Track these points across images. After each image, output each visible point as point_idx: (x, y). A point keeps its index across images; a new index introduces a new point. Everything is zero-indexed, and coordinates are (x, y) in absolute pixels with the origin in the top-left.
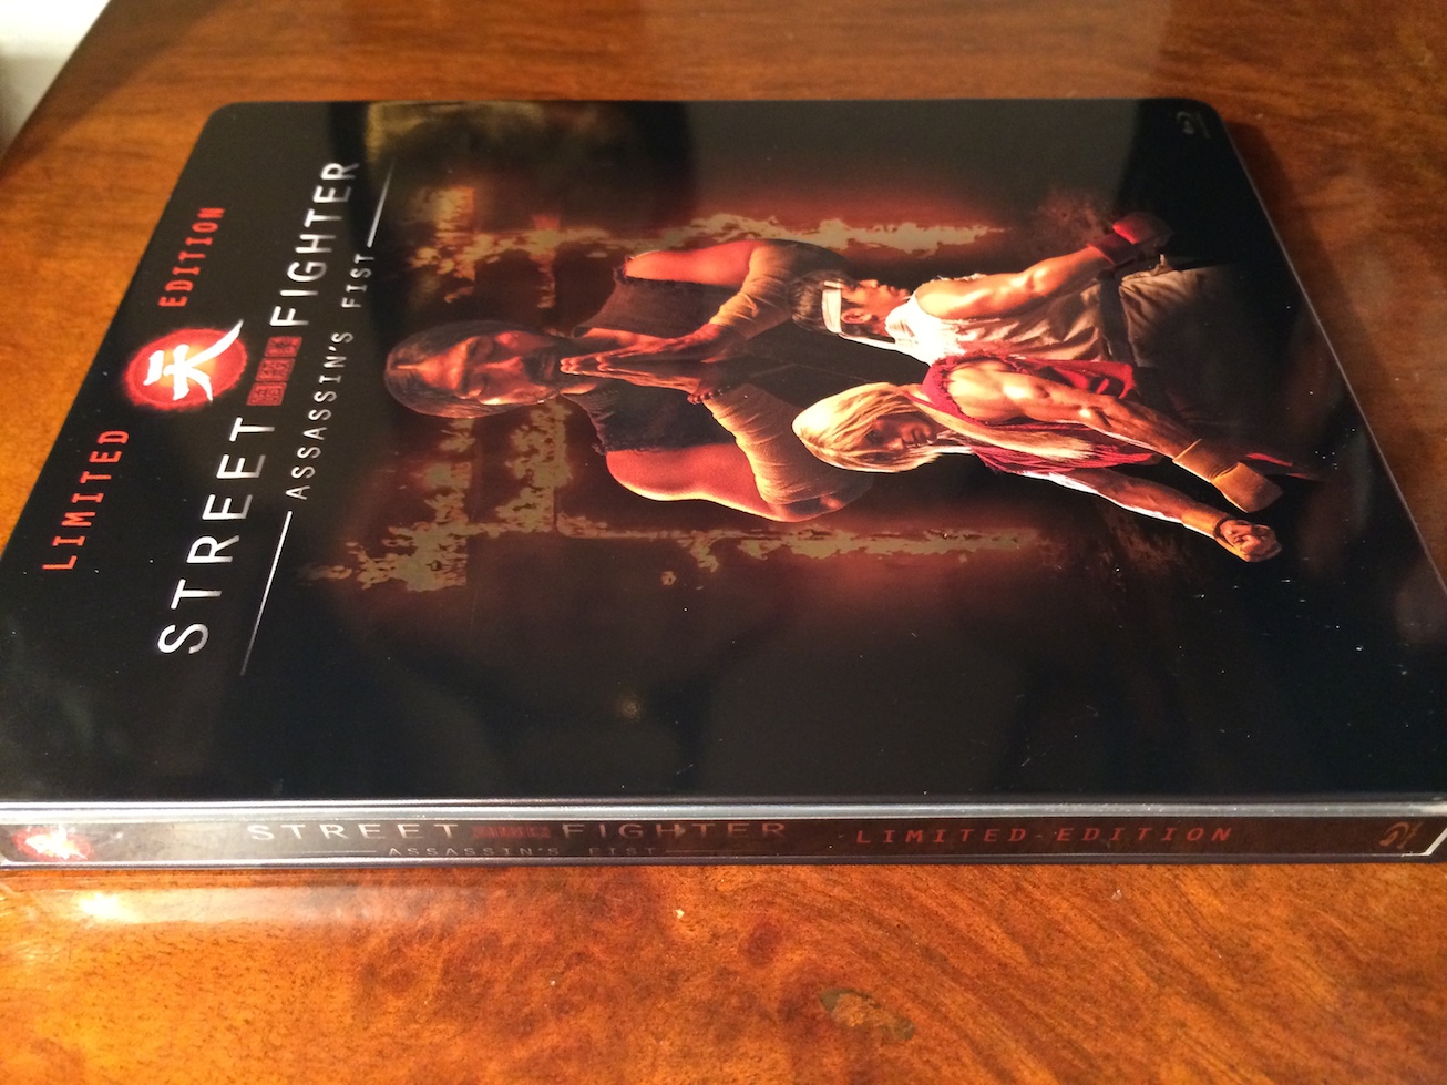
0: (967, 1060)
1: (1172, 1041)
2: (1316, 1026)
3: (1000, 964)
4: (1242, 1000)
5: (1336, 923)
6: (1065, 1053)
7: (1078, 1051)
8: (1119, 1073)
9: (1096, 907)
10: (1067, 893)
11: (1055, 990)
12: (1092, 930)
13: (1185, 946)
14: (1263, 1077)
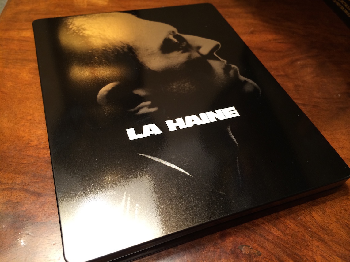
0: (274, 260)
1: (316, 251)
2: (345, 245)
3: (277, 236)
4: (330, 240)
5: (346, 221)
6: (295, 256)
7: (298, 255)
8: (307, 259)
9: (295, 221)
10: (288, 219)
11: (290, 241)
12: (295, 227)
13: (316, 229)
14: (337, 257)
